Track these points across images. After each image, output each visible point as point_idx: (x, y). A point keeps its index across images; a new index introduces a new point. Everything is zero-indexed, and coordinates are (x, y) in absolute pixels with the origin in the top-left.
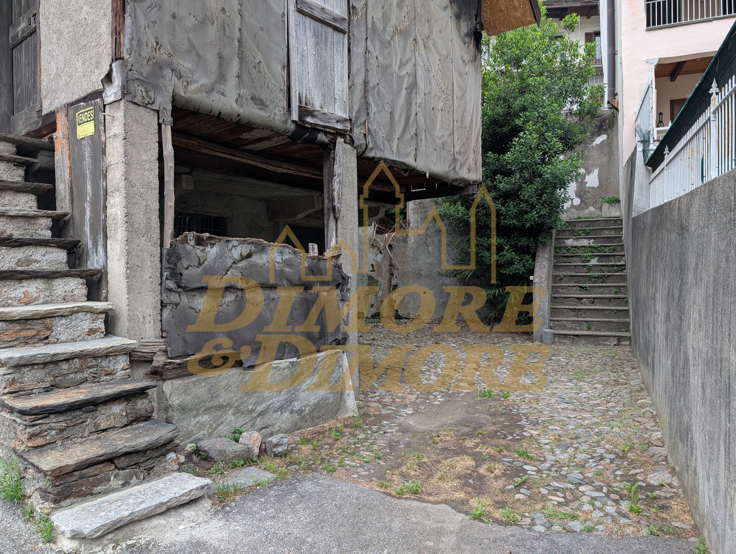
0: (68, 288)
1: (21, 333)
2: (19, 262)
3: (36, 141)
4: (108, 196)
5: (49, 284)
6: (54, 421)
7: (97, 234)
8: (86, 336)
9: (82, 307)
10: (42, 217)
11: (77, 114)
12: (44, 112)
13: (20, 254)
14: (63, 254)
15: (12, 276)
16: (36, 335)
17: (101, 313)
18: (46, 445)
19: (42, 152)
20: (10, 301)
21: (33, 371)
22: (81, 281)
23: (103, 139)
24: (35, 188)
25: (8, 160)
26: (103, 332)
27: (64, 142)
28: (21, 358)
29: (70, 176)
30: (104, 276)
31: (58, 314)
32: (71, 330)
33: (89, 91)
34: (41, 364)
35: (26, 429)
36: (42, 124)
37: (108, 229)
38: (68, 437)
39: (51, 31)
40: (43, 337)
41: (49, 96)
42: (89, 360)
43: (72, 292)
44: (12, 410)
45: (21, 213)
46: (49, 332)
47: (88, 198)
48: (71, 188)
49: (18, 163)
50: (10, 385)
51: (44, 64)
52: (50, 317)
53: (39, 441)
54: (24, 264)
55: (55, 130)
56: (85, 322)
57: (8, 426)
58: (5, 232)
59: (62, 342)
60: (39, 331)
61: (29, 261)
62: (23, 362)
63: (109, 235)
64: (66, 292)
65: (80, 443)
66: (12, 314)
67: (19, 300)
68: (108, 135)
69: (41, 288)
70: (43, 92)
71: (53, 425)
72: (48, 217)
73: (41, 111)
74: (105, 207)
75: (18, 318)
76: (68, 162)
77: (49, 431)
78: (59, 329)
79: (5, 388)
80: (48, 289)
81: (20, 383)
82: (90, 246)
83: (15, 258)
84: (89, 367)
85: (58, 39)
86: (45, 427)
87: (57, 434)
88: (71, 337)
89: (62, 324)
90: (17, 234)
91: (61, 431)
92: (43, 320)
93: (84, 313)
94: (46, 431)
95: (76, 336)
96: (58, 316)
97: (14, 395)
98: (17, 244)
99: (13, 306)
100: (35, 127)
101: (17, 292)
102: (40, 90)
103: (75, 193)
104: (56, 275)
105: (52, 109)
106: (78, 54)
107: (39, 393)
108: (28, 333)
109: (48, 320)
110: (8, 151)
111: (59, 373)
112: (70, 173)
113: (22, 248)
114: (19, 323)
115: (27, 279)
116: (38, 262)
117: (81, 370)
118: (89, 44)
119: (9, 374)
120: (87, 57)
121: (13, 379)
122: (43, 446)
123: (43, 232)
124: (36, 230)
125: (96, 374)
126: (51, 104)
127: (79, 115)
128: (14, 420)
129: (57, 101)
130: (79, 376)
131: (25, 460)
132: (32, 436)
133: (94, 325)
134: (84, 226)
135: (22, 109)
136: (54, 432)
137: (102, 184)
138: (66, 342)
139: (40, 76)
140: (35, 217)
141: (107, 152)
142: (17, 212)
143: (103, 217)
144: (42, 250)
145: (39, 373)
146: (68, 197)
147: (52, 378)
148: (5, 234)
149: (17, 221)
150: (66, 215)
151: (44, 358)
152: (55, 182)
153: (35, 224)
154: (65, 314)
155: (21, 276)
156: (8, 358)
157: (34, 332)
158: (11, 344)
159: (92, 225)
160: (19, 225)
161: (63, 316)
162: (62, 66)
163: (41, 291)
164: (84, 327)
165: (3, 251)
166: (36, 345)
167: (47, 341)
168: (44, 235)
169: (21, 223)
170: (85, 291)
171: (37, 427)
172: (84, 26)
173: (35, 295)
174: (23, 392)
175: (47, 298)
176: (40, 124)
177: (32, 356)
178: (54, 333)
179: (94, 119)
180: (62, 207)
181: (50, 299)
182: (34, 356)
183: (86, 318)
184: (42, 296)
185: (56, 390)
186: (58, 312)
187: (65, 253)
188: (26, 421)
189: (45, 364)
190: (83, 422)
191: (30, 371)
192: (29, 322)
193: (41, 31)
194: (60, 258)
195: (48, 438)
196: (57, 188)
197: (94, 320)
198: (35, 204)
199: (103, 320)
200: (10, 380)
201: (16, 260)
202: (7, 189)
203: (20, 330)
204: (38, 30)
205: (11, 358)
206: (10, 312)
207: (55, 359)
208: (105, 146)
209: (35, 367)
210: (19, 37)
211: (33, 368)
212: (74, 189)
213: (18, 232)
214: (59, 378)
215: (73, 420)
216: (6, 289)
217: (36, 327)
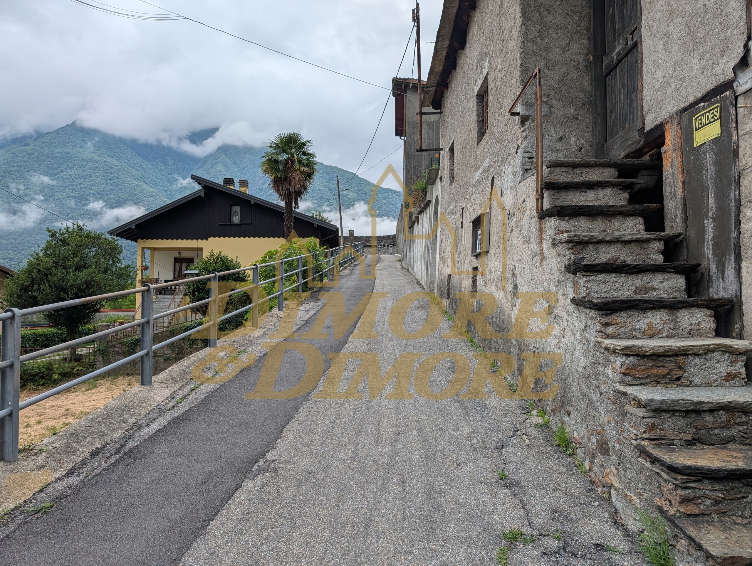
0: (693, 320)
1: (652, 371)
2: (637, 291)
3: (637, 161)
4: (742, 208)
5: (673, 315)
6: (709, 488)
7: (724, 255)
8: (723, 382)
9: (719, 345)
10: (655, 239)
11: (694, 118)
12: (647, 128)
13: (637, 281)
14: (681, 280)
15: (637, 305)
16: (668, 374)
17: (741, 354)
18: (699, 515)
19: (642, 172)
20: (634, 333)
21: (673, 418)
22: (709, 312)
23: (735, 138)
24: (643, 210)
25: (614, 185)
26: (743, 379)
27: (676, 154)
28: (663, 401)
29: (684, 191)
30: (736, 306)
31: (691, 352)
32: (706, 372)
33: (710, 87)
34: (683, 411)
35: (676, 489)
36: (644, 141)
37: (742, 249)
38: (725, 513)
39: (656, 39)
40: (675, 377)
41: (654, 109)
42: (737, 414)
43: (698, 325)
44: (654, 460)
45: (634, 237)
46: (682, 372)
47: (710, 214)
48: (685, 205)
49: (623, 186)
50: (650, 431)
51: (646, 78)
52: (683, 355)
53: (692, 509)
54: (641, 293)
55: (663, 143)
56: (722, 364)
57: (649, 476)
58: (619, 258)
59: (696, 386)
60: (670, 370)
61: (646, 289)
62: (664, 406)
63: (743, 255)
64: (691, 324)
65: (744, 526)
66: (644, 349)
67: (644, 332)
68: (741, 132)
69: (665, 319)
70: (646, 107)
71: (707, 492)
72: (660, 240)
73: (643, 128)
74: (738, 222)
75: (650, 353)
76: (681, 176)
77: (703, 499)
78: (692, 369)
79: (644, 432)
80: (672, 321)
81: (661, 430)
82: (713, 269)
83: (633, 285)
84: (739, 424)
85: (666, 44)
86: (699, 493)
87: (712, 505)
88: (706, 381)
89: (696, 365)
90: (630, 260)
91: (717, 502)
92: (675, 357)
93: (720, 353)
94: (699, 498)
95: (712, 380)
96: (692, 354)
97: (655, 442)
98: (635, 270)
99: (637, 338)
100: (636, 147)
101: (641, 323)
102: (642, 107)
103: (689, 210)
104: (681, 305)
105: (657, 122)
106: (694, 50)
107: (680, 445)
108: (659, 371)
109: (681, 358)
110: (611, 177)
111: (703, 426)
112: (684, 188)
113: (639, 275)
114: (651, 359)
115: (651, 309)
116: (655, 289)
117: (727, 426)
118: (711, 33)
119: (649, 417)
120: (708, 48)
121: (653, 424)
122: (696, 516)
123: (655, 257)
124: (648, 254)
125: (746, 433)
126: (656, 118)
127: (696, 119)
128: (658, 473)
129: (664, 112)
130: (725, 433)
131: (677, 526)
132: (685, 501)
133: (733, 368)
134: (703, 247)
135: (617, 133)
136: (708, 502)
137: (733, 193)
138: (700, 386)
139: (642, 92)
140: (648, 241)
141: (741, 153)
142: (631, 237)
143: (734, 234)
144: (660, 276)
145: (681, 422)
146: (680, 215)
147: (694, 430)
148: (619, 261)
149: (630, 246)
150: (679, 235)
151: (687, 405)
152: (663, 200)
153: (647, 248)
154: (700, 353)
155: (646, 305)
156: (650, 400)
157: (666, 371)
158: (643, 381)
159: (716, 246)
160: (632, 250)
161: (696, 355)
162: (670, 72)
163: (665, 323)
164: (721, 370)
165: (622, 279)
166: (668, 385)
167: (679, 382)
168: (656, 260)
169: (634, 248)
170: (713, 325)
171: (690, 491)
172: (702, 15)
173: (659, 327)
174: (663, 442)
175: (671, 331)
176: (642, 143)
177: (674, 401)
178: (686, 374)
179: (721, 118)
180: (672, 227)
181: (674, 332)
182: (677, 401)
183: (723, 359)
184: (666, 329)
185: (698, 445)
186: (692, 349)
187: (684, 279)
188: (676, 479)
189: (687, 412)
190: (743, 497)
191: (670, 417)
192: (661, 359)
193: (644, 44)
194: (679, 285)
195: (702, 507)
196: (666, 207)
197: (732, 363)
198: (643, 227)
199: (743, 364)
200: (650, 424)
201: (634, 288)
202: (616, 214)
203: (652, 367)
204: (639, 45)
205: (652, 400)
206: (643, 346)
207: (698, 407)
208: (738, 146)
209: (677, 414)
210: (614, 62)
211: (674, 415)
212: (689, 205)
213: (631, 258)
214: (702, 432)
215: (732, 492)
216: (630, 320)
217: (667, 365)
